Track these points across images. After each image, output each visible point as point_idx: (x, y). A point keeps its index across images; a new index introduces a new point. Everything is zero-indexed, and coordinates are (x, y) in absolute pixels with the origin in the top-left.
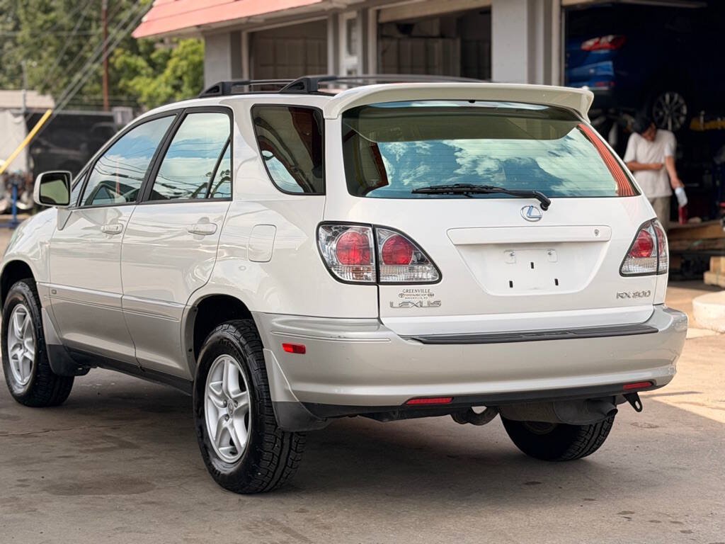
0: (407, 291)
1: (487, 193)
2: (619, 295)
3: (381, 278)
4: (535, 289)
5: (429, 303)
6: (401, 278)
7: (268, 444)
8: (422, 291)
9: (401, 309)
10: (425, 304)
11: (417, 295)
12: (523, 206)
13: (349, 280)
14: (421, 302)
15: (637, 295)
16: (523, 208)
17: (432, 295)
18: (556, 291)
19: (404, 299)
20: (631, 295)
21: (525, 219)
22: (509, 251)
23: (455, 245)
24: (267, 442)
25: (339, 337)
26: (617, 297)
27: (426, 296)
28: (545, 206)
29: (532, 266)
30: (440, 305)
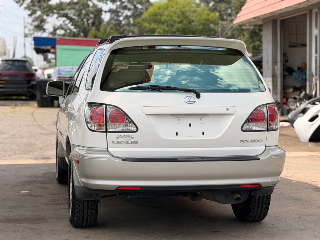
0: (120, 136)
1: (170, 90)
2: (241, 141)
3: (108, 129)
4: (191, 136)
5: (132, 142)
6: (120, 129)
7: (76, 205)
8: (128, 136)
9: (117, 144)
10: (130, 142)
11: (126, 138)
12: (186, 96)
13: (95, 130)
14: (128, 142)
15: (253, 141)
16: (186, 97)
17: (133, 138)
18: (203, 138)
19: (119, 140)
20: (249, 141)
21: (186, 102)
22: (177, 118)
23: (146, 114)
24: (76, 204)
25: (85, 156)
26: (240, 142)
27: (130, 138)
28: (198, 96)
29: (190, 125)
30: (137, 143)
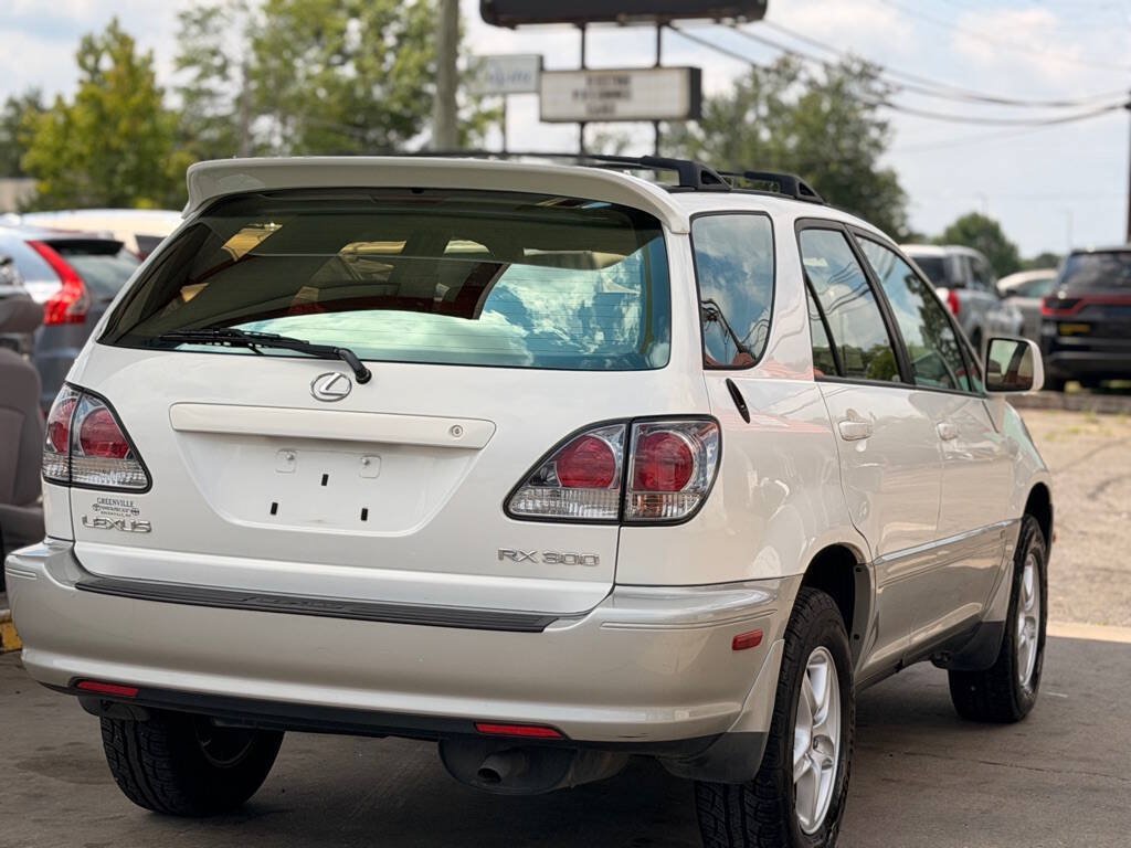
0: (105, 502)
2: (502, 554)
3: (75, 475)
5: (134, 526)
6: (112, 479)
8: (122, 503)
9: (95, 529)
10: (128, 526)
11: (117, 510)
14: (123, 524)
15: (553, 558)
16: (321, 377)
17: (136, 512)
19: (98, 515)
20: (539, 557)
21: (315, 396)
22: (287, 451)
23: (178, 431)
26: (501, 558)
27: (129, 513)
28: (363, 377)
29: (325, 480)
30: (149, 531)
